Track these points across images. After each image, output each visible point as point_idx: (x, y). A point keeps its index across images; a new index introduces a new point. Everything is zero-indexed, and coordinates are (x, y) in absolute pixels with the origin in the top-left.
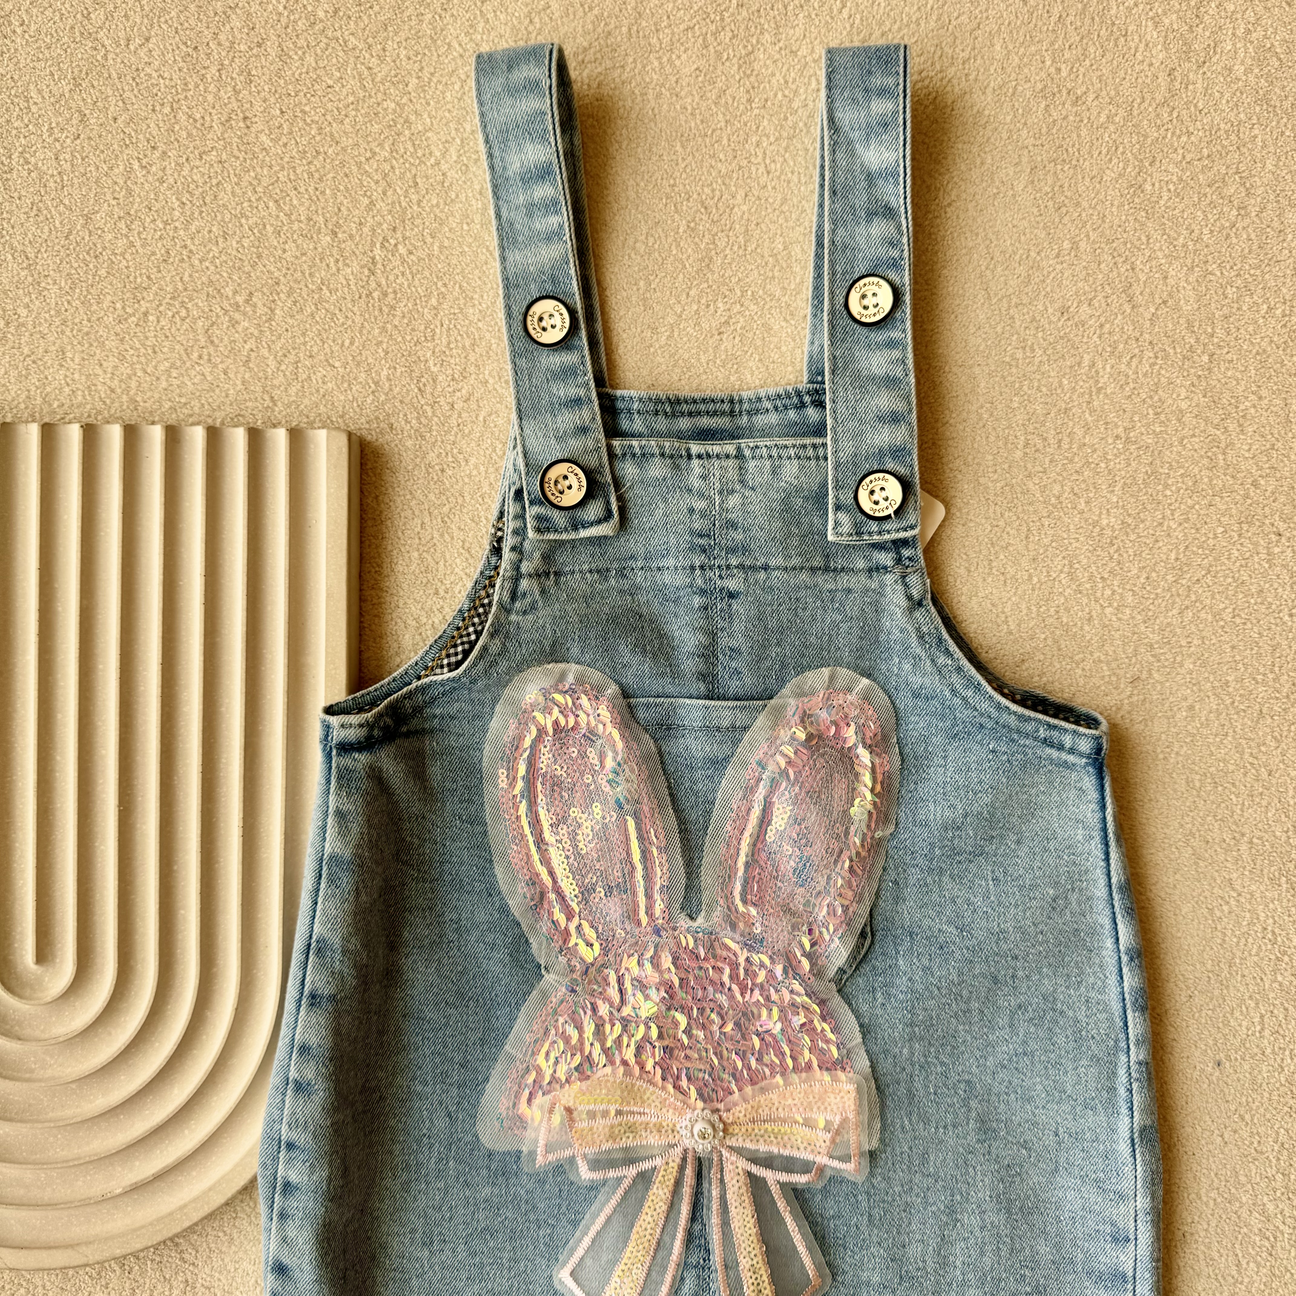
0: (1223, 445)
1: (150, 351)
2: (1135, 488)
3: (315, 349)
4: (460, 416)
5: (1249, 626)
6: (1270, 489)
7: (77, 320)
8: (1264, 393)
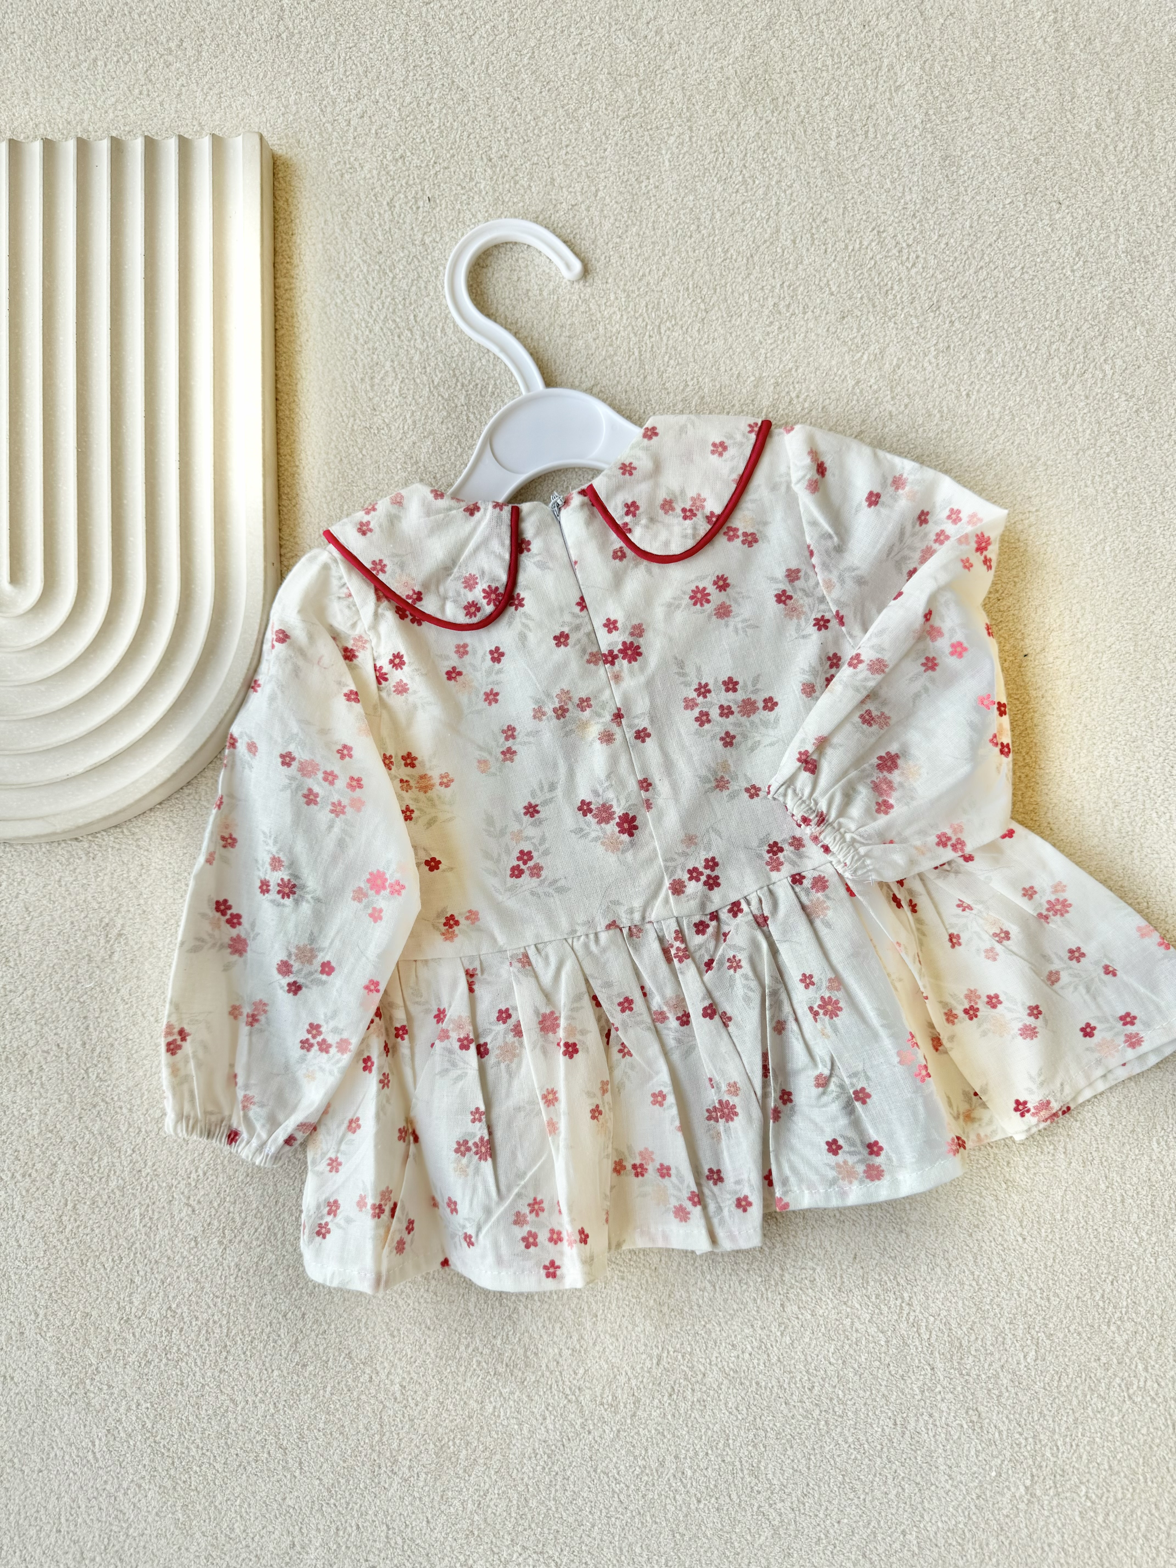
0: (1008, 129)
1: (99, 89)
2: (933, 169)
3: (235, 82)
4: (355, 129)
5: (1036, 281)
6: (1049, 165)
7: (39, 67)
8: (1041, 85)
